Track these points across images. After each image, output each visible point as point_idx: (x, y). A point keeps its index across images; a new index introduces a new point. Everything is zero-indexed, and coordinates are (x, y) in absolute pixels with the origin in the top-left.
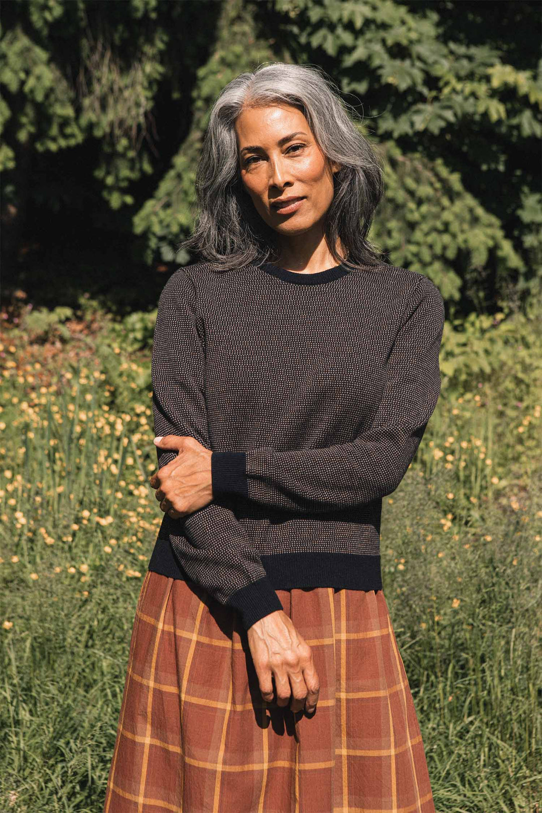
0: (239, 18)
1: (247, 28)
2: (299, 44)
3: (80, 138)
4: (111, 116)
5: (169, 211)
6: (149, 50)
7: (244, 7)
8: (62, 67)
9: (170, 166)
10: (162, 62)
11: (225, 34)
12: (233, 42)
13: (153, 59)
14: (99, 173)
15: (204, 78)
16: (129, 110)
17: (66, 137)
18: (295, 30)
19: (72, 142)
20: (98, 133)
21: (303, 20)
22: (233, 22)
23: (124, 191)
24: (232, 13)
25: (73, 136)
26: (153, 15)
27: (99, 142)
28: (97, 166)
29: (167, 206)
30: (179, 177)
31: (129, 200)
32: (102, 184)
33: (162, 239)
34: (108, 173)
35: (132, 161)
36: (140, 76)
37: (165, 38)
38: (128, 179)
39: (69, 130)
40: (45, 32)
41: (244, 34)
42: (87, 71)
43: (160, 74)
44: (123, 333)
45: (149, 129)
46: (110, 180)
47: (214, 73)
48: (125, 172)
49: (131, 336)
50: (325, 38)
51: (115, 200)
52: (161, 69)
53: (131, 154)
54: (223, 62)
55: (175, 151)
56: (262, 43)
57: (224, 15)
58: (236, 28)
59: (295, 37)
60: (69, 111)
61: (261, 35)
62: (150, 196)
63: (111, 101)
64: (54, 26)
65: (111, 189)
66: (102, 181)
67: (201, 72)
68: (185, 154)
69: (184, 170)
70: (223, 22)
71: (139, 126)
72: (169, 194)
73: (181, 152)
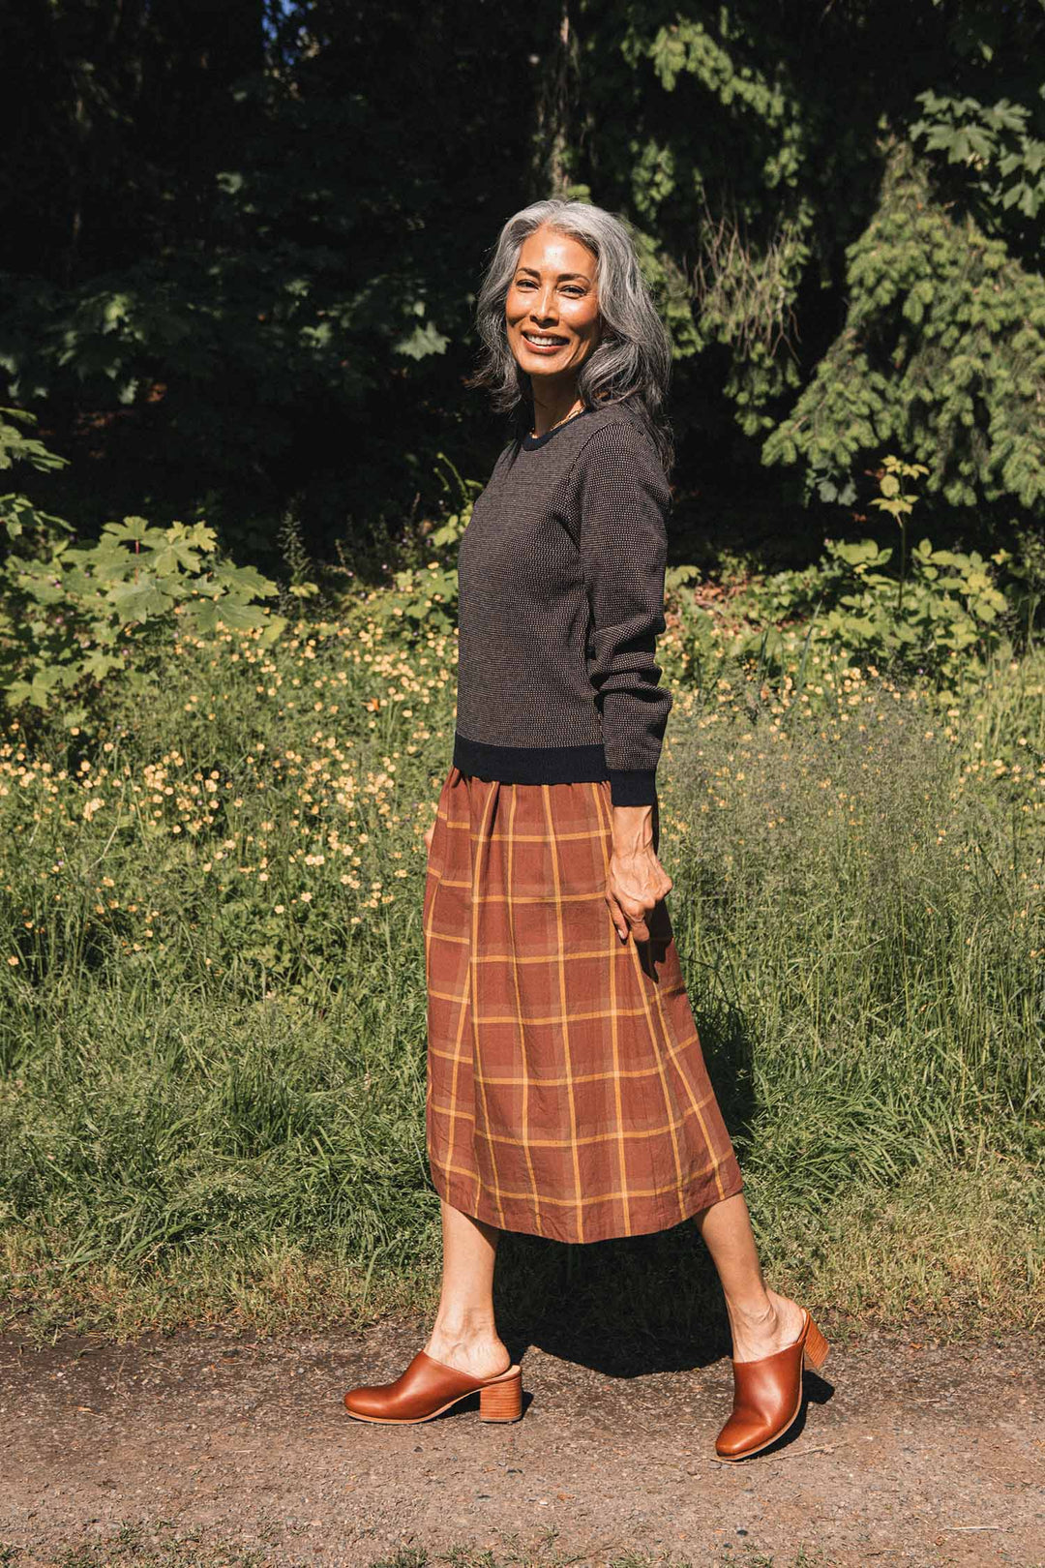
0: (907, 177)
1: (917, 189)
2: (988, 204)
3: (700, 345)
4: (739, 315)
5: (809, 434)
6: (788, 227)
7: (915, 163)
8: (677, 258)
9: (815, 376)
10: (807, 243)
11: (886, 199)
12: (896, 208)
13: (795, 238)
14: (730, 390)
15: (853, 259)
16: (762, 305)
17: (681, 344)
18: (985, 187)
19: (690, 351)
20: (725, 338)
21: (993, 174)
22: (899, 182)
23: (762, 412)
24: (898, 173)
25: (691, 342)
26: (793, 183)
27: (727, 349)
28: (724, 381)
29: (806, 428)
30: (823, 388)
31: (768, 422)
32: (732, 405)
33: (821, 473)
34: (741, 389)
35: (772, 371)
36: (778, 261)
37: (812, 212)
38: (766, 395)
39: (684, 337)
40: (653, 215)
41: (912, 197)
42: (706, 260)
43: (805, 257)
44: (764, 598)
45: (789, 331)
46: (742, 398)
47: (866, 251)
48: (761, 387)
49: (775, 601)
50: (1022, 194)
51: (750, 425)
52: (805, 250)
53: (768, 362)
54: (880, 235)
55: (821, 356)
56: (937, 207)
57: (887, 173)
58: (901, 191)
59: (985, 197)
60: (685, 312)
61: (936, 198)
62: (787, 417)
63: (739, 295)
64: (664, 206)
65: (745, 409)
66: (733, 400)
67: (851, 251)
68: (832, 360)
69: (829, 380)
70: (887, 184)
71: (776, 326)
72: (809, 412)
73: (828, 356)
